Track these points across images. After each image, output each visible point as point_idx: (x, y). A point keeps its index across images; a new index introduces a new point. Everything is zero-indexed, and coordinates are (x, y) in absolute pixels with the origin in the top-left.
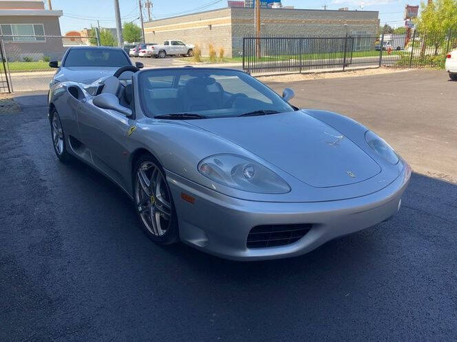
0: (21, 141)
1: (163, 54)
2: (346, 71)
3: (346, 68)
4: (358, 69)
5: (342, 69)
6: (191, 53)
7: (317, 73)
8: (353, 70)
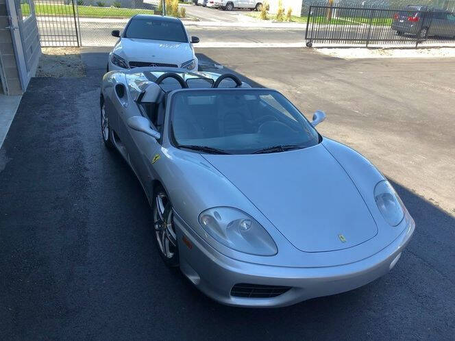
0: (77, 116)
1: (230, 7)
2: (419, 48)
3: (419, 45)
4: (433, 47)
5: (415, 46)
6: (259, 8)
7: (386, 49)
8: (428, 48)
